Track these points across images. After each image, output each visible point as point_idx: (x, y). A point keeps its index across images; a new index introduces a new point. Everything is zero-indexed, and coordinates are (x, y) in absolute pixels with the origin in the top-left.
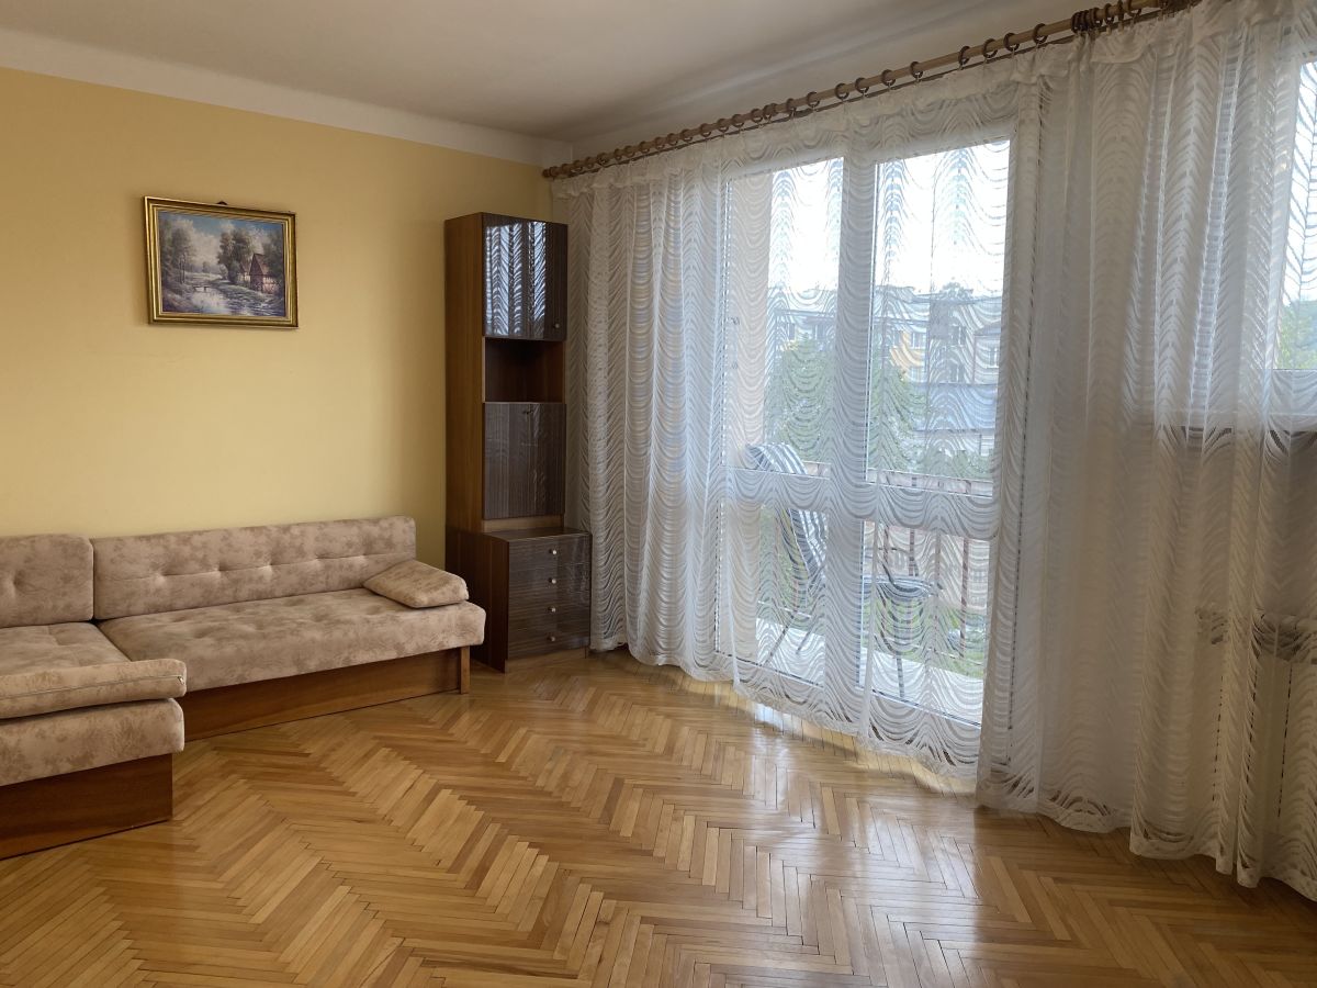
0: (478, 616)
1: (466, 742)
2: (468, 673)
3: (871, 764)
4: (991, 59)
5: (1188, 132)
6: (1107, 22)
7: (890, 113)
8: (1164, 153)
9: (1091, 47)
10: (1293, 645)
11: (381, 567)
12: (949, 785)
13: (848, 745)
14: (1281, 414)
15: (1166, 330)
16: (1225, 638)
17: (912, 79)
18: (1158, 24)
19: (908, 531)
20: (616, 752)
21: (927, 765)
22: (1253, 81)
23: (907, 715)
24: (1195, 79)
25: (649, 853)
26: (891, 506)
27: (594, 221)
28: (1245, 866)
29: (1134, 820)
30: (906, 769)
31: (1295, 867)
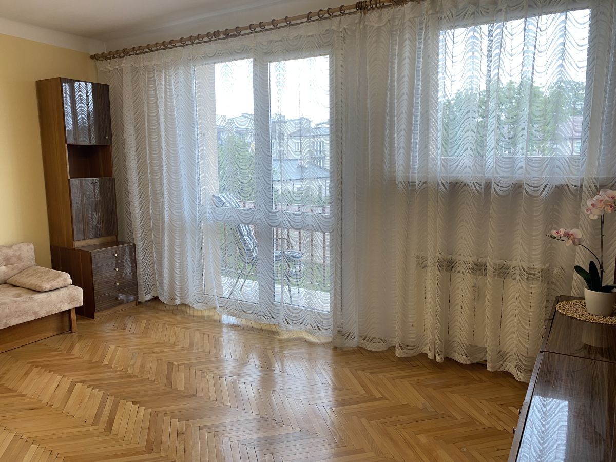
0: (79, 292)
1: (83, 357)
2: (76, 321)
3: (285, 336)
4: (321, 19)
5: (405, 58)
6: (371, 7)
7: (277, 40)
8: (396, 66)
9: (364, 17)
10: (452, 266)
11: (16, 271)
12: (320, 339)
13: (274, 329)
14: (445, 175)
15: (400, 142)
16: (427, 266)
17: (285, 24)
18: (391, 10)
19: (297, 232)
20: (166, 350)
21: (310, 332)
22: (429, 38)
23: (300, 311)
24: (407, 36)
25: (195, 396)
26: (288, 220)
27: (124, 84)
28: (439, 355)
29: (396, 343)
30: (301, 336)
31: (456, 352)
